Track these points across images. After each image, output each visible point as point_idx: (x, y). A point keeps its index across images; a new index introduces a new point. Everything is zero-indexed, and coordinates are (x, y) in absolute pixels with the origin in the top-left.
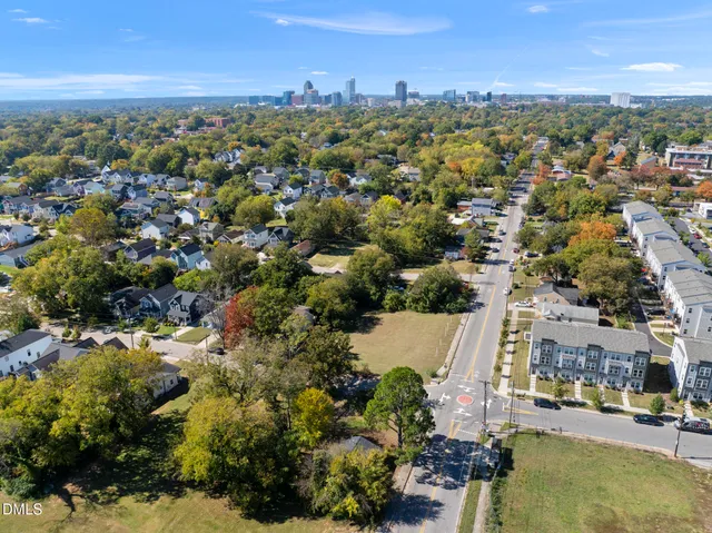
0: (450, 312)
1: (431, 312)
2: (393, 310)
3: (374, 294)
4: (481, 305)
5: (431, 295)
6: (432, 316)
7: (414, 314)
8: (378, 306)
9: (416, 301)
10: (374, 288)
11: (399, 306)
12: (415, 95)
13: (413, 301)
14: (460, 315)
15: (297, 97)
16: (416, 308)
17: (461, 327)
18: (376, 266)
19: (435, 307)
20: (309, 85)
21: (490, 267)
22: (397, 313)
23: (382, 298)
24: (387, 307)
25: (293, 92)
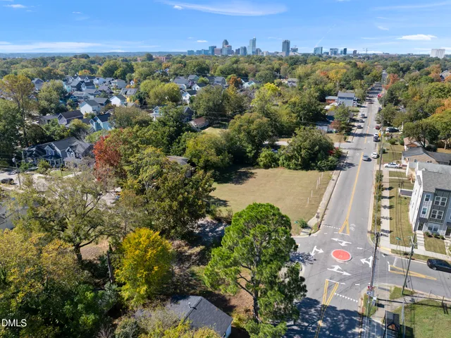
0: (321, 169)
1: (302, 169)
2: (267, 167)
3: (250, 152)
4: (351, 165)
5: (303, 152)
6: (304, 173)
7: (287, 171)
8: (253, 163)
9: (289, 158)
10: (250, 146)
11: (272, 163)
12: (295, 50)
13: (286, 159)
14: (331, 172)
15: (218, 50)
16: (288, 165)
17: (332, 183)
18: (253, 127)
19: (307, 165)
20: (226, 42)
21: (356, 138)
22: (270, 169)
23: (257, 155)
24: (262, 163)
25: (215, 47)
